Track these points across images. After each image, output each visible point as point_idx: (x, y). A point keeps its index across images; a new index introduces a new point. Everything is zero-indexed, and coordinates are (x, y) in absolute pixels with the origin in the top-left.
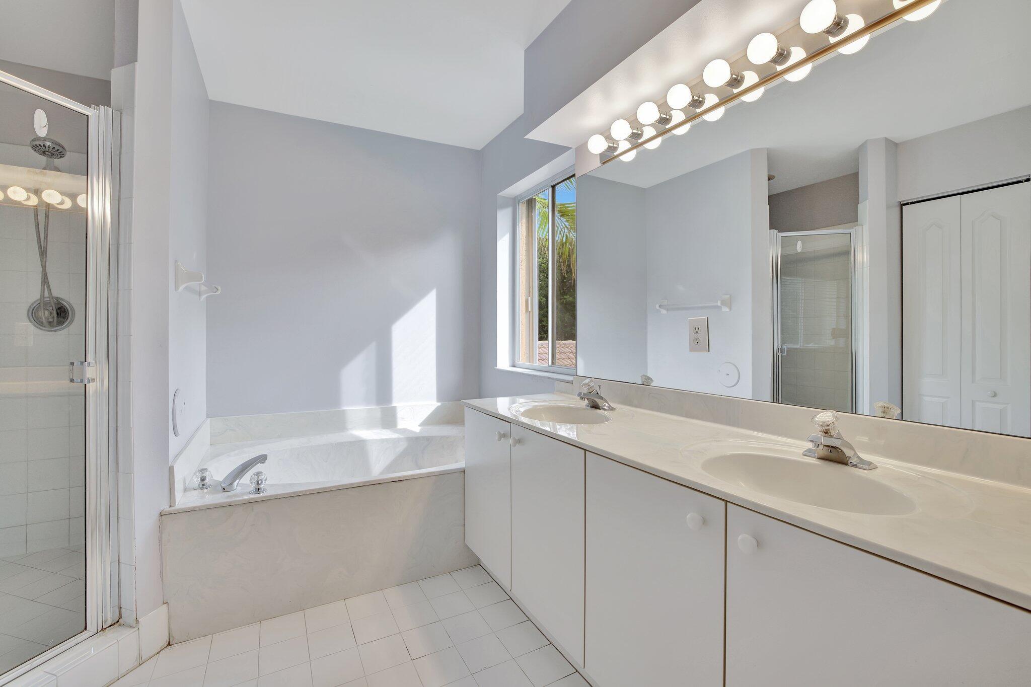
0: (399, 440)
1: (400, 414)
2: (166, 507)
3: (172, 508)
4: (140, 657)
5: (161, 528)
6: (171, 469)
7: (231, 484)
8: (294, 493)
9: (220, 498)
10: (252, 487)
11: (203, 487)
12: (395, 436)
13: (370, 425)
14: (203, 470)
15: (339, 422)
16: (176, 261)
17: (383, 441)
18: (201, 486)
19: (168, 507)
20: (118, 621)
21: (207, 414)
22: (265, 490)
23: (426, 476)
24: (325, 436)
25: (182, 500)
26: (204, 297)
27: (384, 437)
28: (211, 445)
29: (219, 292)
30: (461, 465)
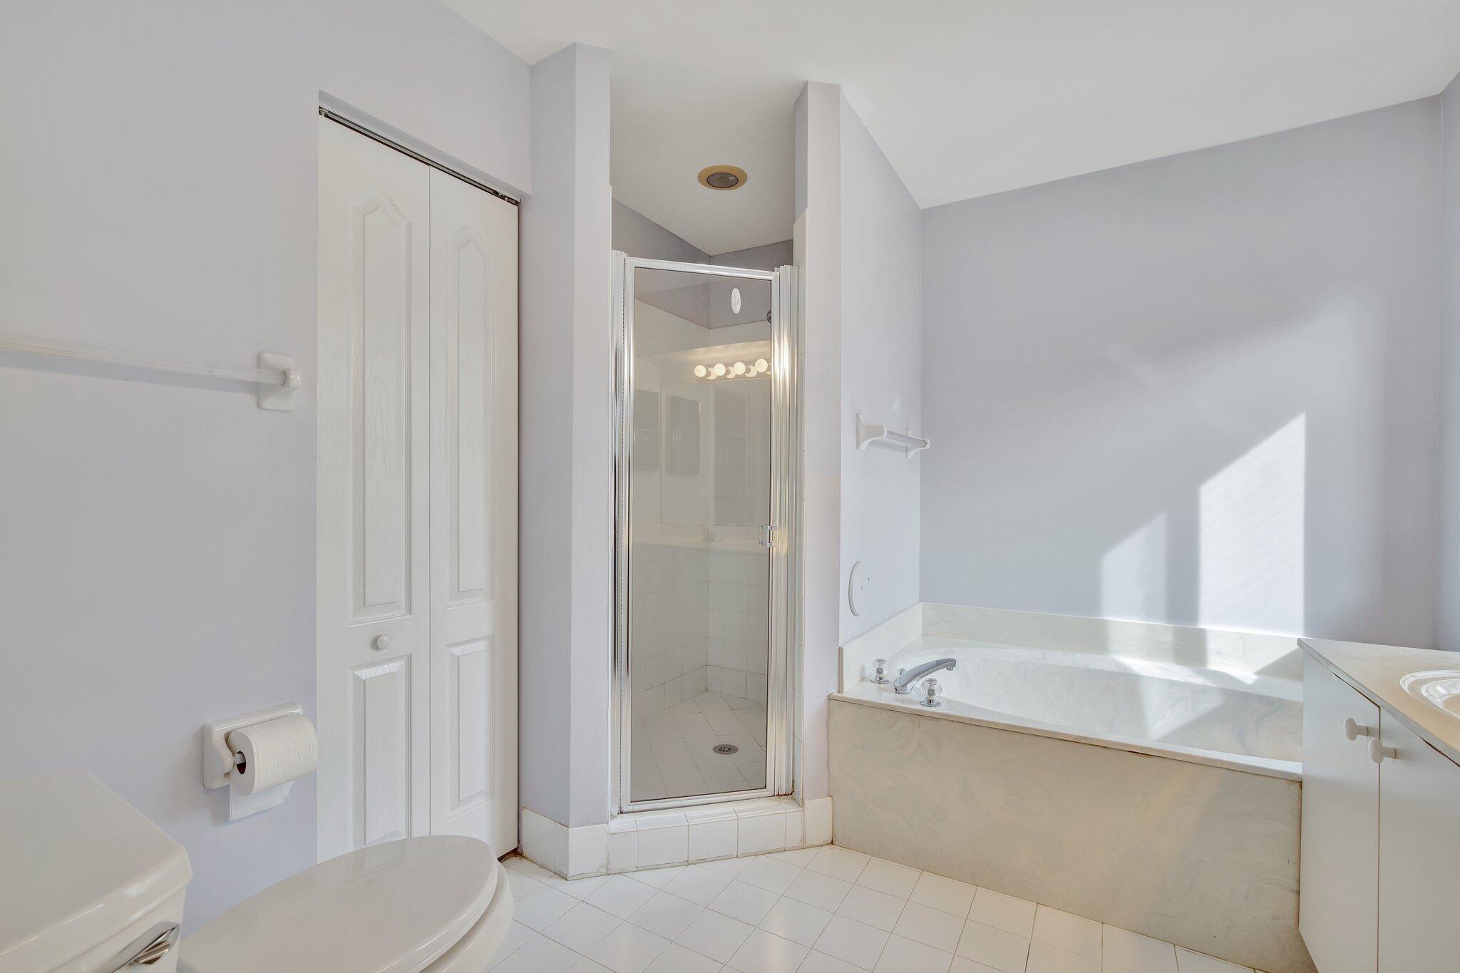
0: (1205, 689)
1: (1212, 645)
2: (834, 691)
3: (839, 695)
4: (804, 840)
5: (829, 713)
6: (841, 650)
7: (905, 685)
8: (971, 719)
9: (888, 698)
10: (924, 696)
11: (880, 680)
12: (1198, 680)
13: (1151, 652)
14: (880, 661)
15: (1097, 638)
16: (857, 415)
17: (1172, 683)
18: (878, 679)
19: (836, 691)
20: (791, 794)
21: (920, 597)
22: (939, 704)
23: (1201, 762)
24: (1071, 654)
25: (852, 689)
26: (911, 454)
27: (1175, 678)
28: (923, 635)
29: (928, 446)
30: (1295, 768)
